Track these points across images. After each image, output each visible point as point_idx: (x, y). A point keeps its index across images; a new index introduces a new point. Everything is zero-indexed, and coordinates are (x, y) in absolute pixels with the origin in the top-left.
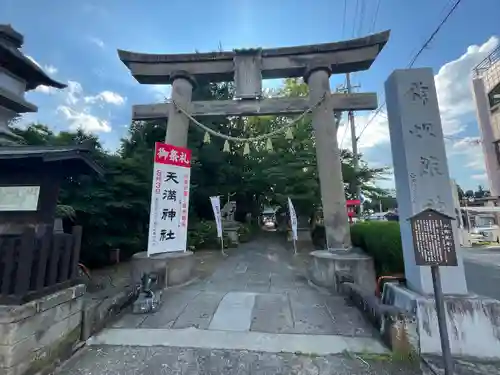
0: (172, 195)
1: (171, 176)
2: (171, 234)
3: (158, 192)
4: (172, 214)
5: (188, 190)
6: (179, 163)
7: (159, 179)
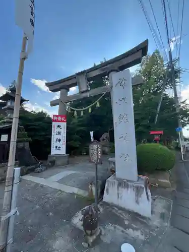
0: (59, 133)
1: (59, 126)
2: (59, 148)
3: (54, 132)
4: (60, 140)
5: (65, 131)
6: (62, 121)
7: (54, 127)
